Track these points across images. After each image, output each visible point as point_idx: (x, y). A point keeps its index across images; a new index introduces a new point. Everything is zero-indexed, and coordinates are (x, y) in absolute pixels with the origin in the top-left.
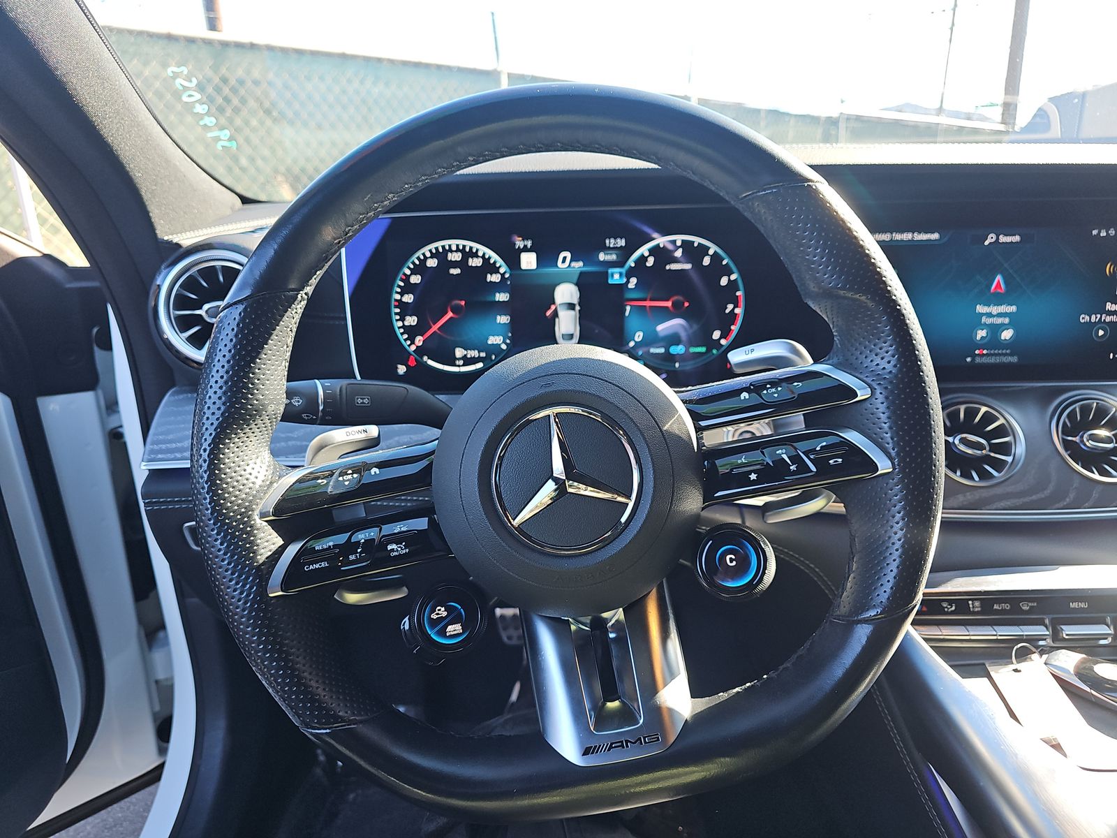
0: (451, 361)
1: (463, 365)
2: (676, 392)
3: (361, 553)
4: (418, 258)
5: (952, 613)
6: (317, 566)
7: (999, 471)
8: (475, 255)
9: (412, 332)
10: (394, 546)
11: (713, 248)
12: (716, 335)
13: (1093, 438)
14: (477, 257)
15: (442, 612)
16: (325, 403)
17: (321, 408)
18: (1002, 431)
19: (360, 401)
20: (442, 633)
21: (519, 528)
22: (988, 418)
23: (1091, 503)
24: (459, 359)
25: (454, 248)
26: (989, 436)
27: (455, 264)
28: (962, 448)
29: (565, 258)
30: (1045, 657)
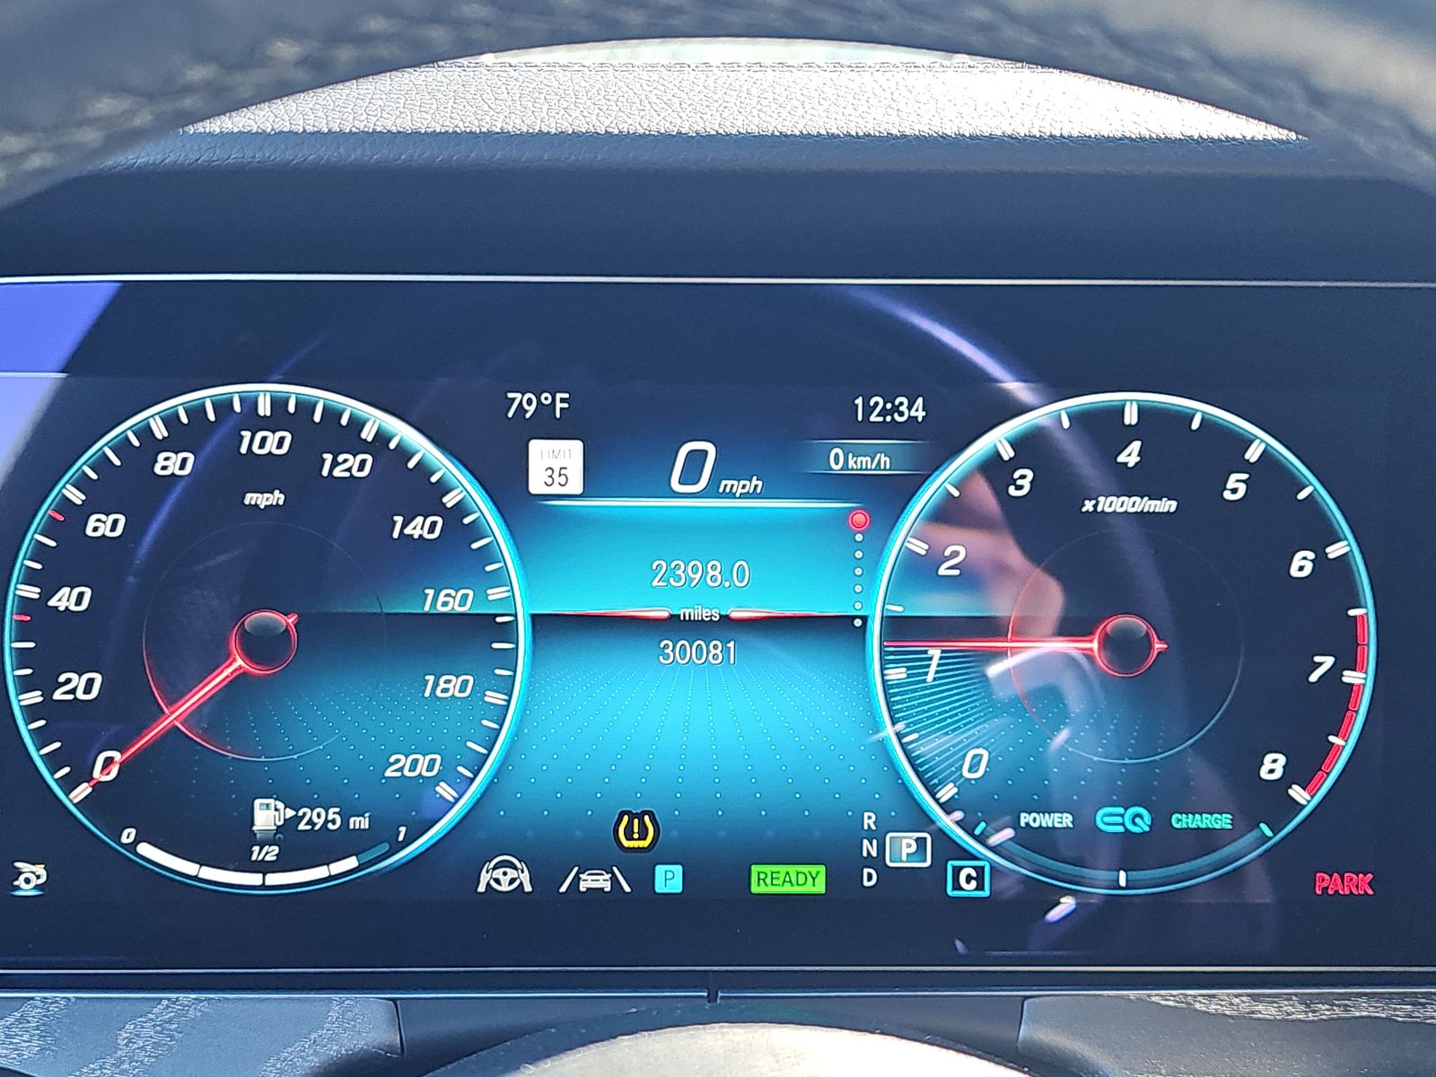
0: (233, 847)
1: (280, 865)
4: (120, 445)
8: (348, 439)
11: (1261, 443)
12: (1273, 766)
14: (358, 446)
25: (264, 409)
27: (264, 472)
29: (696, 460)
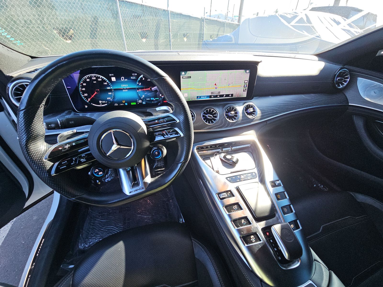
0: (99, 104)
1: (102, 105)
2: (142, 119)
3: (74, 162)
4: (84, 79)
5: (205, 149)
6: (63, 167)
7: (215, 121)
8: (99, 78)
9: (87, 98)
10: (82, 160)
13: (231, 114)
14: (100, 78)
15: (97, 170)
16: (61, 124)
17: (60, 126)
18: (215, 114)
19: (71, 123)
20: (98, 174)
21: (108, 156)
22: (213, 111)
23: (229, 126)
24: (101, 103)
25: (93, 76)
26: (213, 115)
27: (94, 80)
28: (208, 117)
29: (123, 78)
30: (219, 155)
